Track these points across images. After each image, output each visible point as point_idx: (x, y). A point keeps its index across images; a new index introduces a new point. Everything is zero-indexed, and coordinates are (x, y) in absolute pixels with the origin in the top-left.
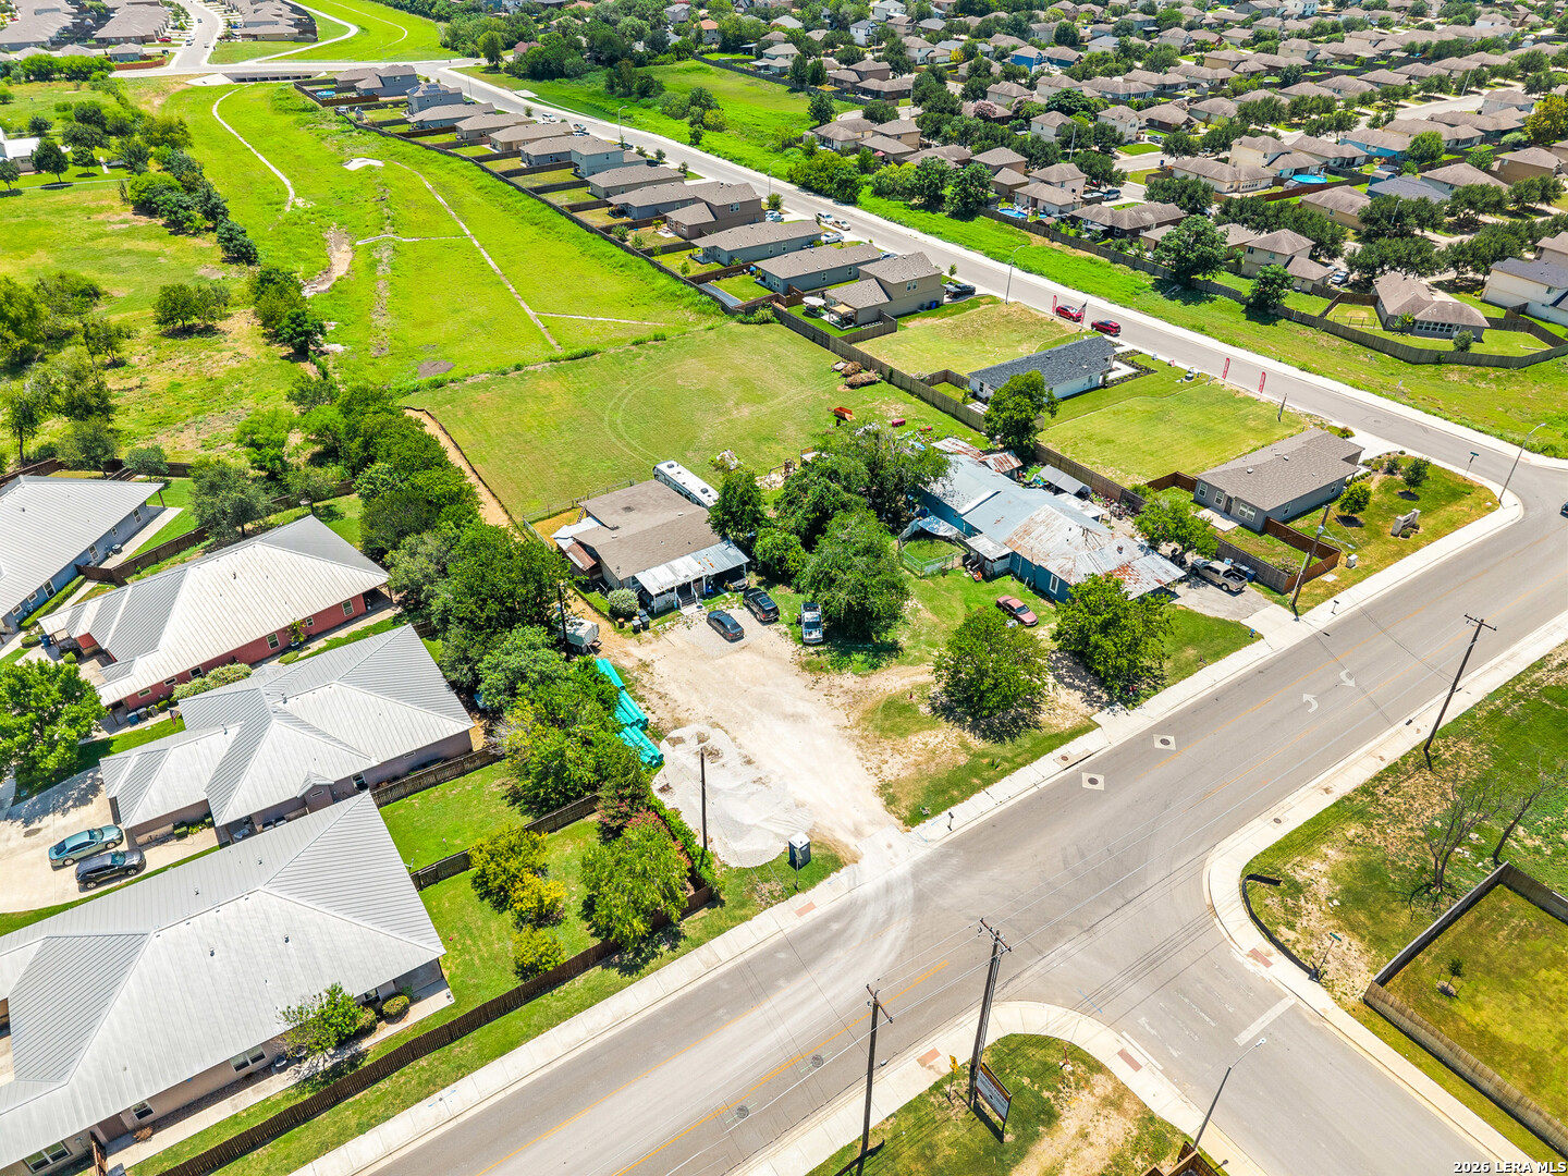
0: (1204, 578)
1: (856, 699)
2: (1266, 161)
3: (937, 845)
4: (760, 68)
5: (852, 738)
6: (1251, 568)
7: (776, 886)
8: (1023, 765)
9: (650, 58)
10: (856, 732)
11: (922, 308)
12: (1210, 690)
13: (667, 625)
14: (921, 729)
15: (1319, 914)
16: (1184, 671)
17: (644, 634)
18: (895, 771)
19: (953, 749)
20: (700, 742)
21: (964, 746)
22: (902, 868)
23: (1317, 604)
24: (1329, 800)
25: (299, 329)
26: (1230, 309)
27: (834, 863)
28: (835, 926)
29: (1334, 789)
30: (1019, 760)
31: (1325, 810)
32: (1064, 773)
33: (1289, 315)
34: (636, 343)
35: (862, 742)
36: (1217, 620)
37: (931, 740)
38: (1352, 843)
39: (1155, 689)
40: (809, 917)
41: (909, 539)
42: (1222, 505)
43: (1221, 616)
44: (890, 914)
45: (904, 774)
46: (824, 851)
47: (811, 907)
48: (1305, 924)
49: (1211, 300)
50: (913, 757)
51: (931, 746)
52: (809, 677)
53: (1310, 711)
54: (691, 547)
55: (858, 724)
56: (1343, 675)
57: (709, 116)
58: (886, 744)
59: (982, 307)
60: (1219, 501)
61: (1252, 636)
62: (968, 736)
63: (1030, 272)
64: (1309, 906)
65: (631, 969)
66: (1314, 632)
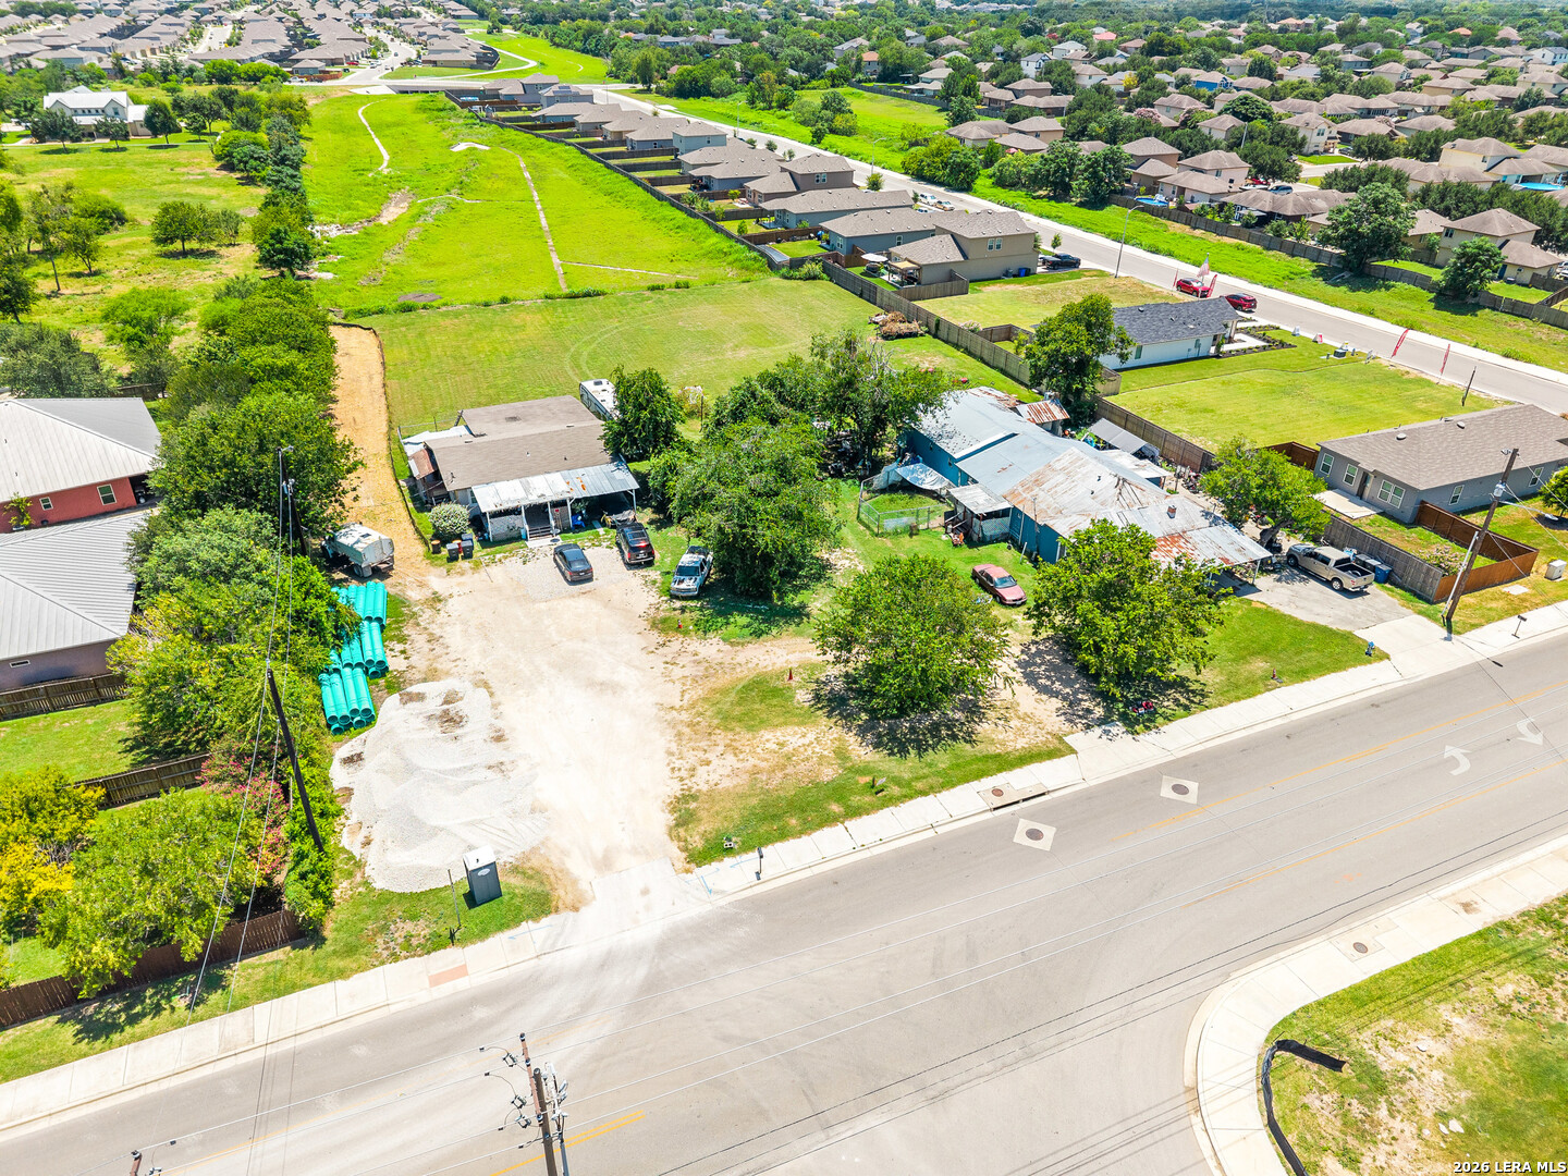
0: (1306, 571)
1: (710, 669)
2: (1485, 166)
3: (723, 902)
4: (913, 91)
5: (672, 724)
6: (1384, 562)
7: (420, 930)
8: (923, 793)
9: (803, 83)
10: (685, 716)
11: (1007, 274)
12: (1279, 722)
13: (498, 556)
14: (785, 723)
15: (1414, 1144)
16: (1240, 689)
17: (462, 564)
18: (714, 778)
19: (822, 757)
20: (446, 702)
21: (841, 754)
22: (649, 930)
23: (1489, 621)
24: (1469, 925)
25: (278, 246)
26: (1414, 298)
27: (541, 905)
28: (480, 1013)
29: (1482, 906)
30: (919, 785)
31: (1459, 942)
32: (989, 815)
33: (1495, 304)
34: (653, 289)
35: (687, 730)
36: (1315, 627)
37: (793, 740)
38: (1504, 1009)
39: (1186, 708)
40: (447, 990)
41: (882, 491)
42: (1355, 486)
43: (1322, 621)
44: (586, 1006)
45: (726, 783)
46: (533, 885)
47: (461, 971)
48: (1381, 1160)
49: (1388, 288)
50: (753, 761)
51: (789, 749)
52: (655, 637)
53: (1455, 773)
54: (566, 463)
55: (693, 706)
56: (1522, 726)
57: (839, 121)
58: (722, 738)
59: (1083, 279)
60: (1349, 479)
61: (1370, 653)
62: (852, 739)
63: (1156, 251)
64: (1397, 1124)
65: (97, 1031)
66: (1479, 658)
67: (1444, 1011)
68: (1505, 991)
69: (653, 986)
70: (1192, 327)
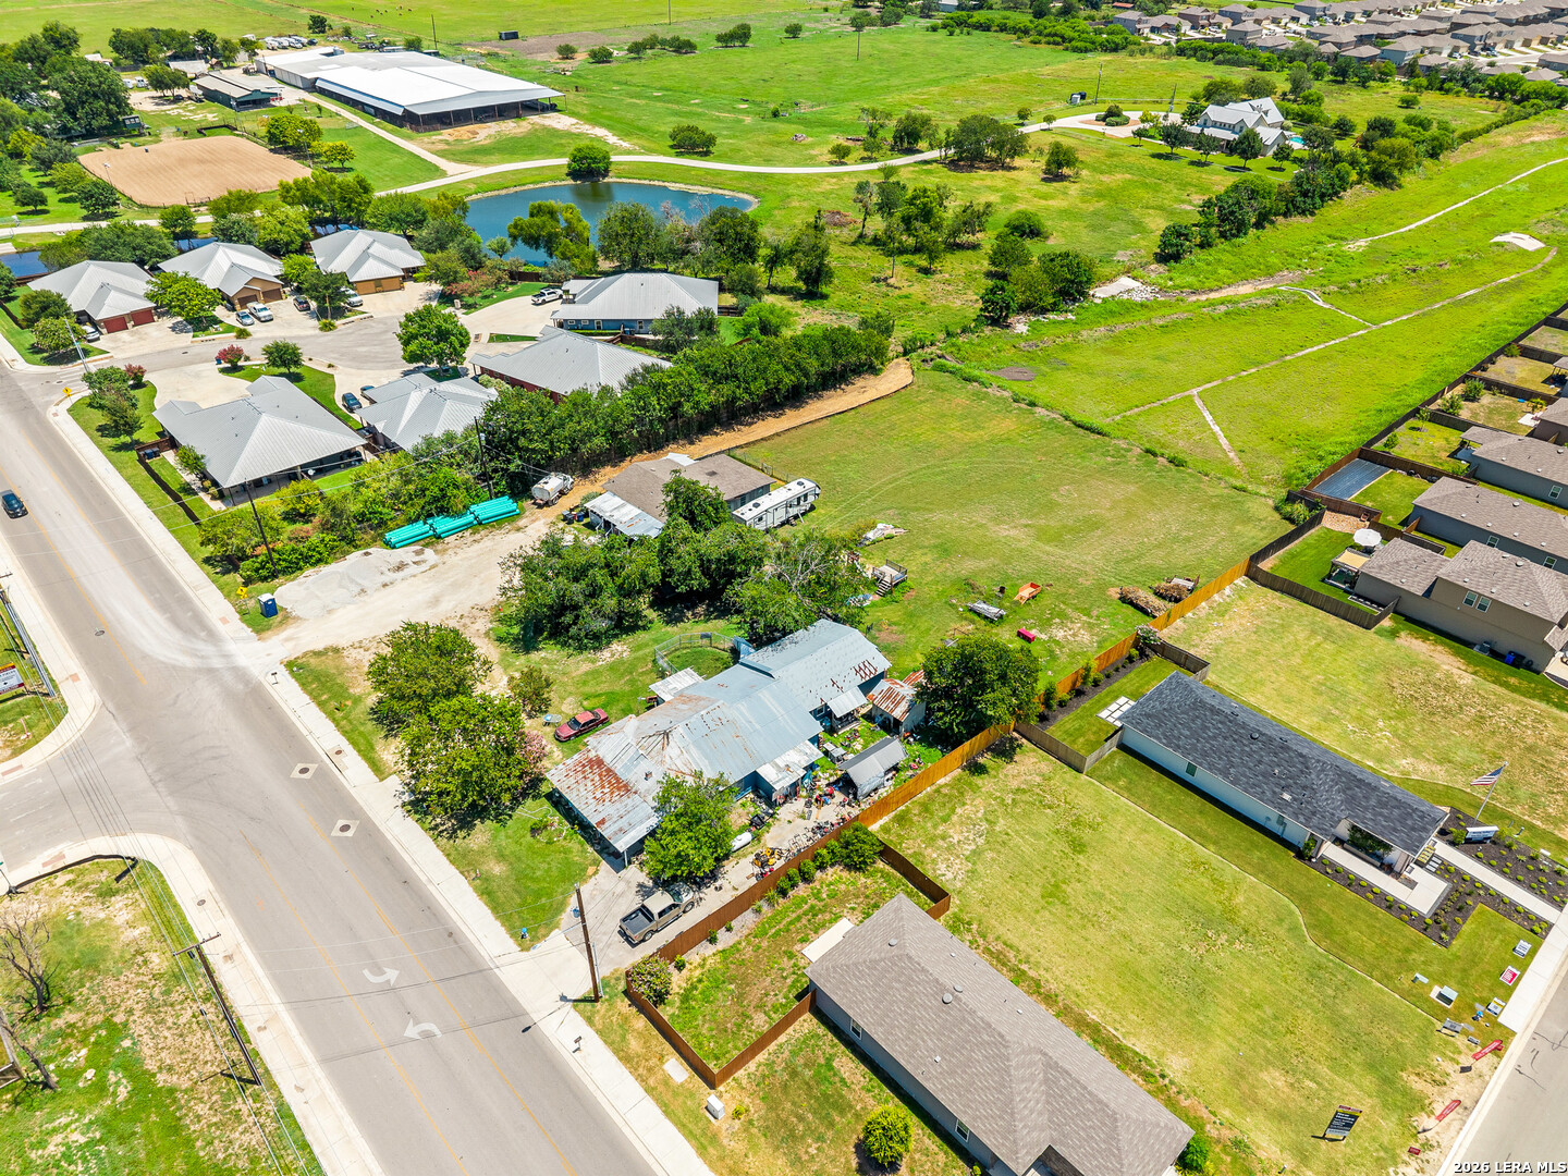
3: (261, 678)
8: (337, 725)
11: (1488, 647)
30: (344, 722)
32: (321, 752)
47: (227, 623)
66: (535, 1015)
67: (144, 928)
68: (154, 957)
69: (211, 671)
70: (1287, 797)
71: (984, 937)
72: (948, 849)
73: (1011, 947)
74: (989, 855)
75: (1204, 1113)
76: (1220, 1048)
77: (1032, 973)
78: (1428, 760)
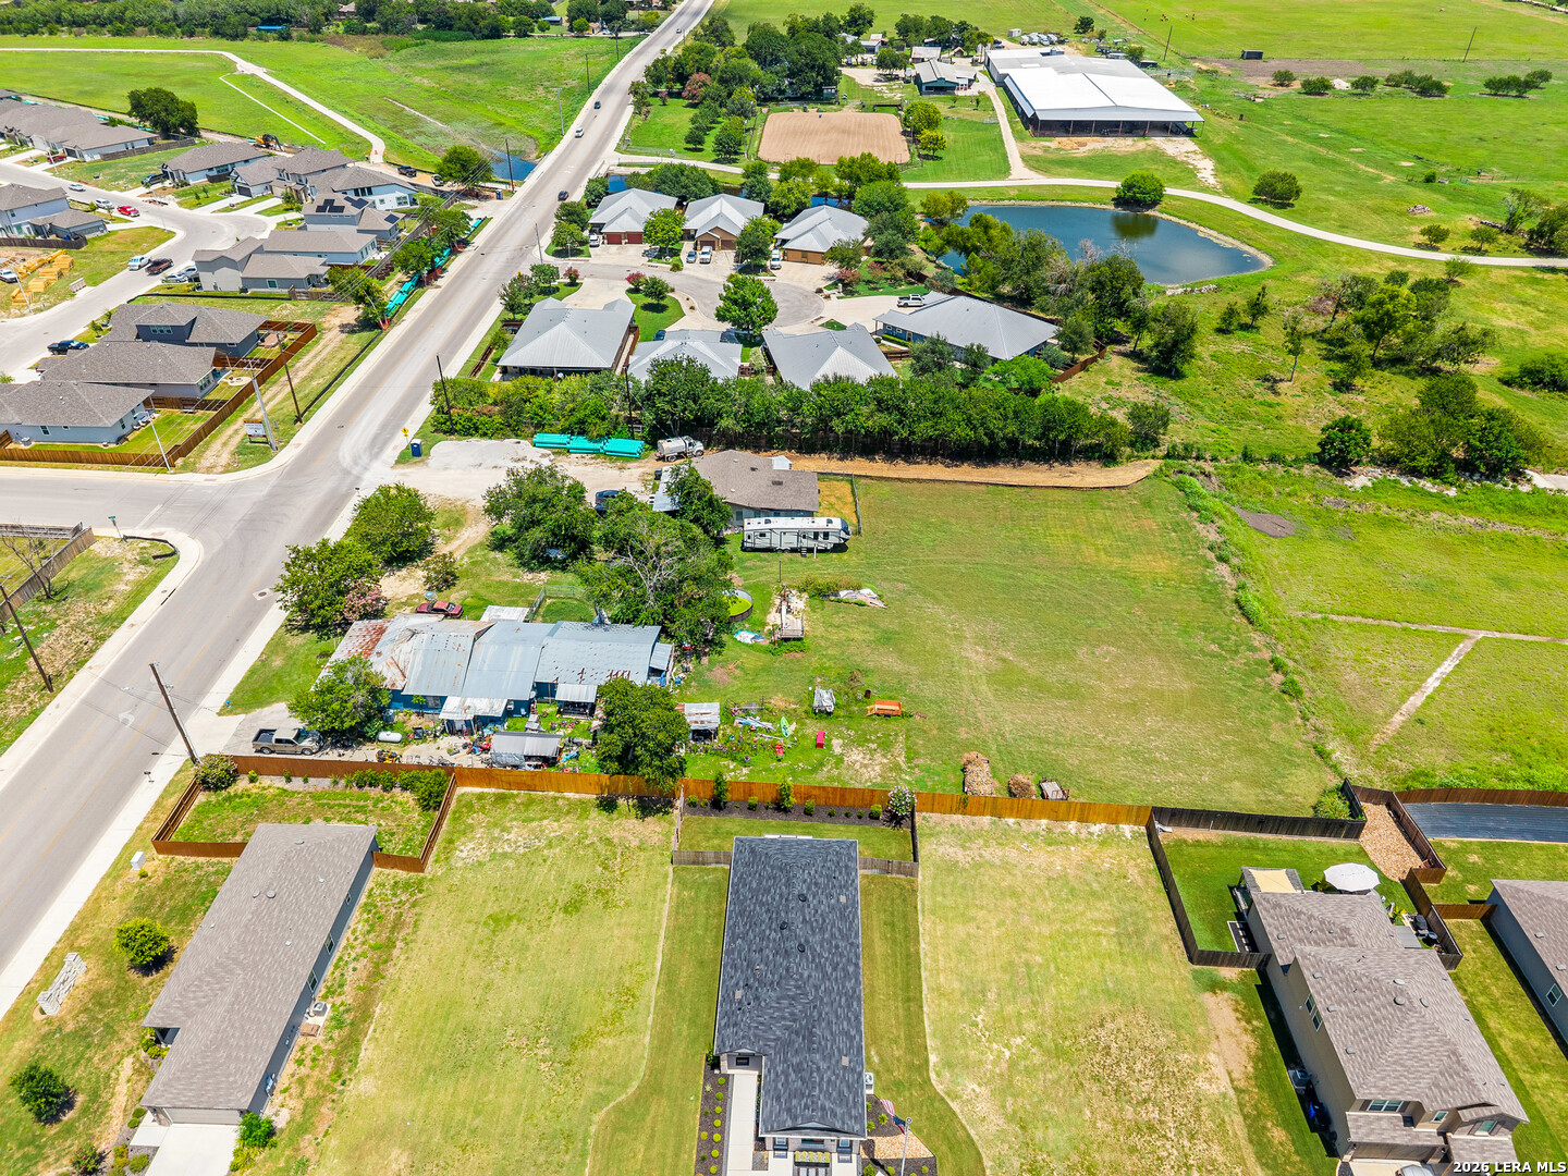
16: (275, 646)
23: (172, 781)
31: (132, 612)
38: (110, 598)
43: (267, 707)
56: (132, 719)
66: (168, 751)
67: (129, 588)
68: (111, 604)
69: (348, 473)
70: (739, 994)
71: (414, 905)
72: (493, 839)
73: (415, 925)
74: (510, 863)
75: (322, 1129)
76: (403, 1107)
77: (396, 952)
78: (1004, 1107)
